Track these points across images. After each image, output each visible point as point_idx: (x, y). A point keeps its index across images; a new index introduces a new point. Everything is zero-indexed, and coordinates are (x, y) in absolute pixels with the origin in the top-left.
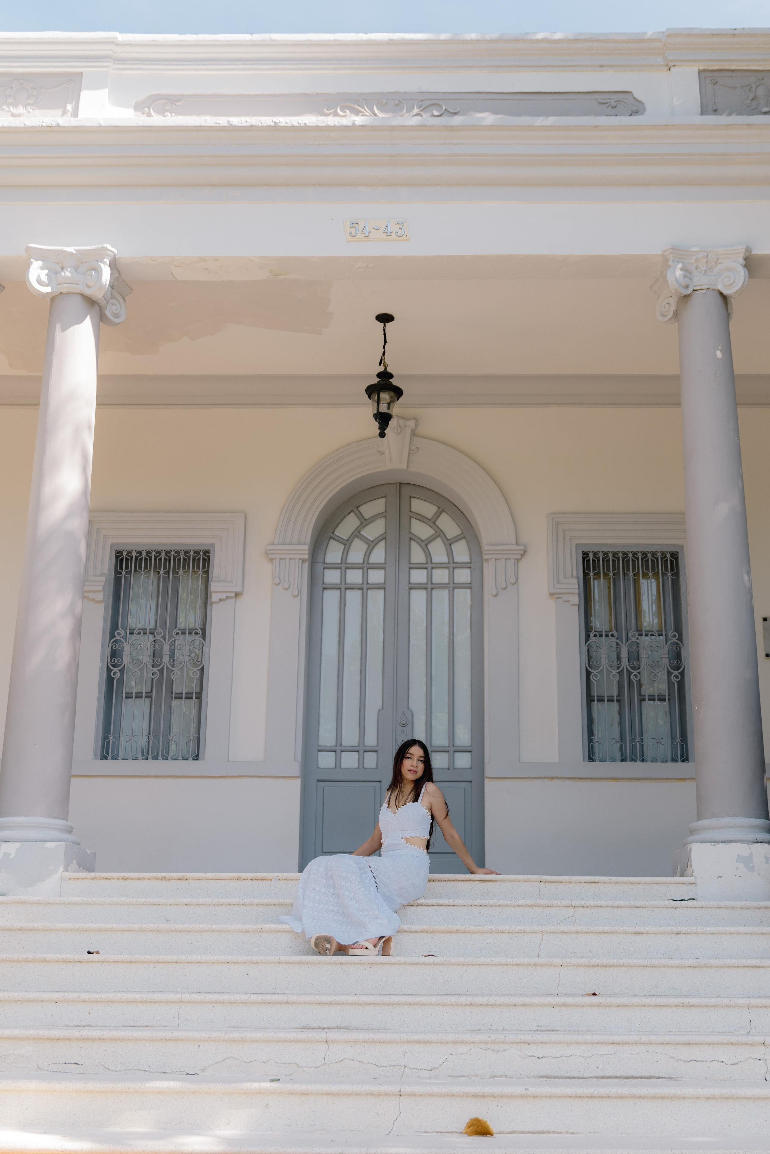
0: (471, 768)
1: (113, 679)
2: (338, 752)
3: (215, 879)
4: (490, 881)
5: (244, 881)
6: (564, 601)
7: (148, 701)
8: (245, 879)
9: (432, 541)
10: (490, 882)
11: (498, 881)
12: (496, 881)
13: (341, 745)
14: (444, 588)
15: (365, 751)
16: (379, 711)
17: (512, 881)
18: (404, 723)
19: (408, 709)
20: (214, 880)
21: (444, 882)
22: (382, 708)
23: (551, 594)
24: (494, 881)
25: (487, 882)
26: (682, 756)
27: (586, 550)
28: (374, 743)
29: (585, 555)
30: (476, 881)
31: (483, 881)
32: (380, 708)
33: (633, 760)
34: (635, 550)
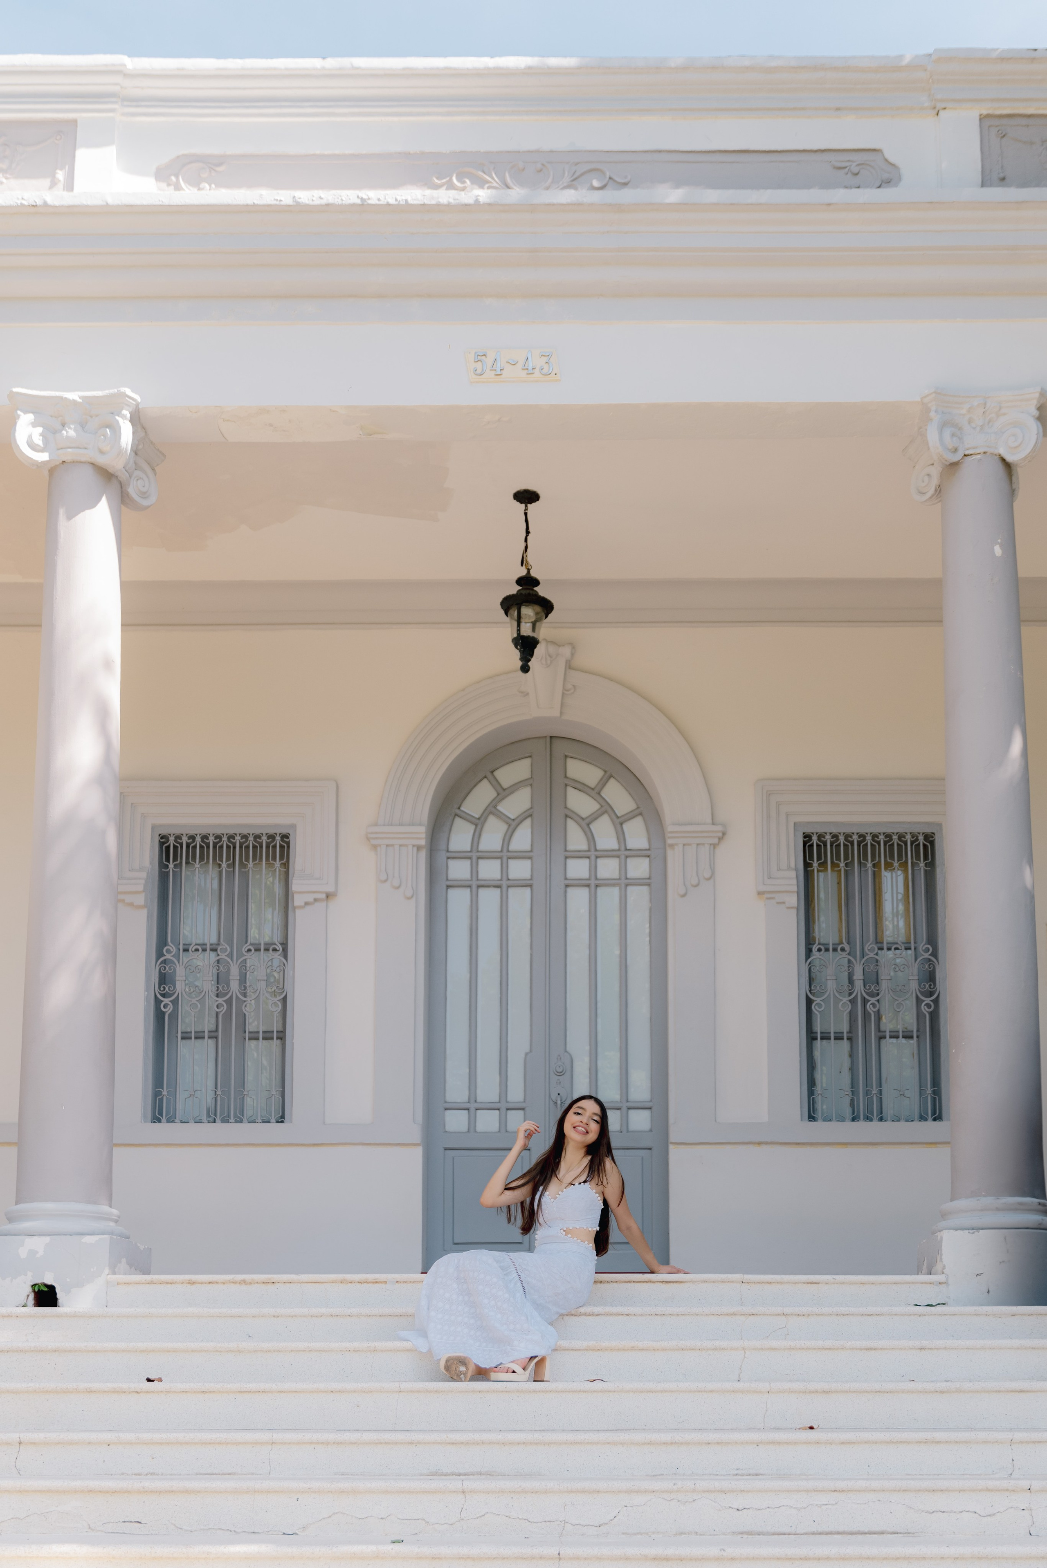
0: (651, 1131)
1: (164, 1013)
2: (472, 1110)
3: (312, 1282)
4: (676, 1282)
5: (350, 1284)
6: (778, 903)
7: (212, 1042)
8: (352, 1282)
9: (596, 819)
10: (675, 1284)
11: (686, 1282)
12: (684, 1282)
13: (476, 1101)
14: (614, 885)
15: (508, 1109)
16: (527, 1054)
17: (705, 1282)
18: (560, 1070)
19: (566, 1051)
20: (310, 1284)
21: (615, 1284)
22: (531, 1051)
23: (760, 893)
24: (681, 1282)
25: (672, 1283)
26: (934, 1113)
27: (808, 830)
28: (520, 1098)
29: (807, 837)
30: (658, 1282)
31: (666, 1282)
32: (528, 1050)
33: (868, 1119)
34: (875, 830)
